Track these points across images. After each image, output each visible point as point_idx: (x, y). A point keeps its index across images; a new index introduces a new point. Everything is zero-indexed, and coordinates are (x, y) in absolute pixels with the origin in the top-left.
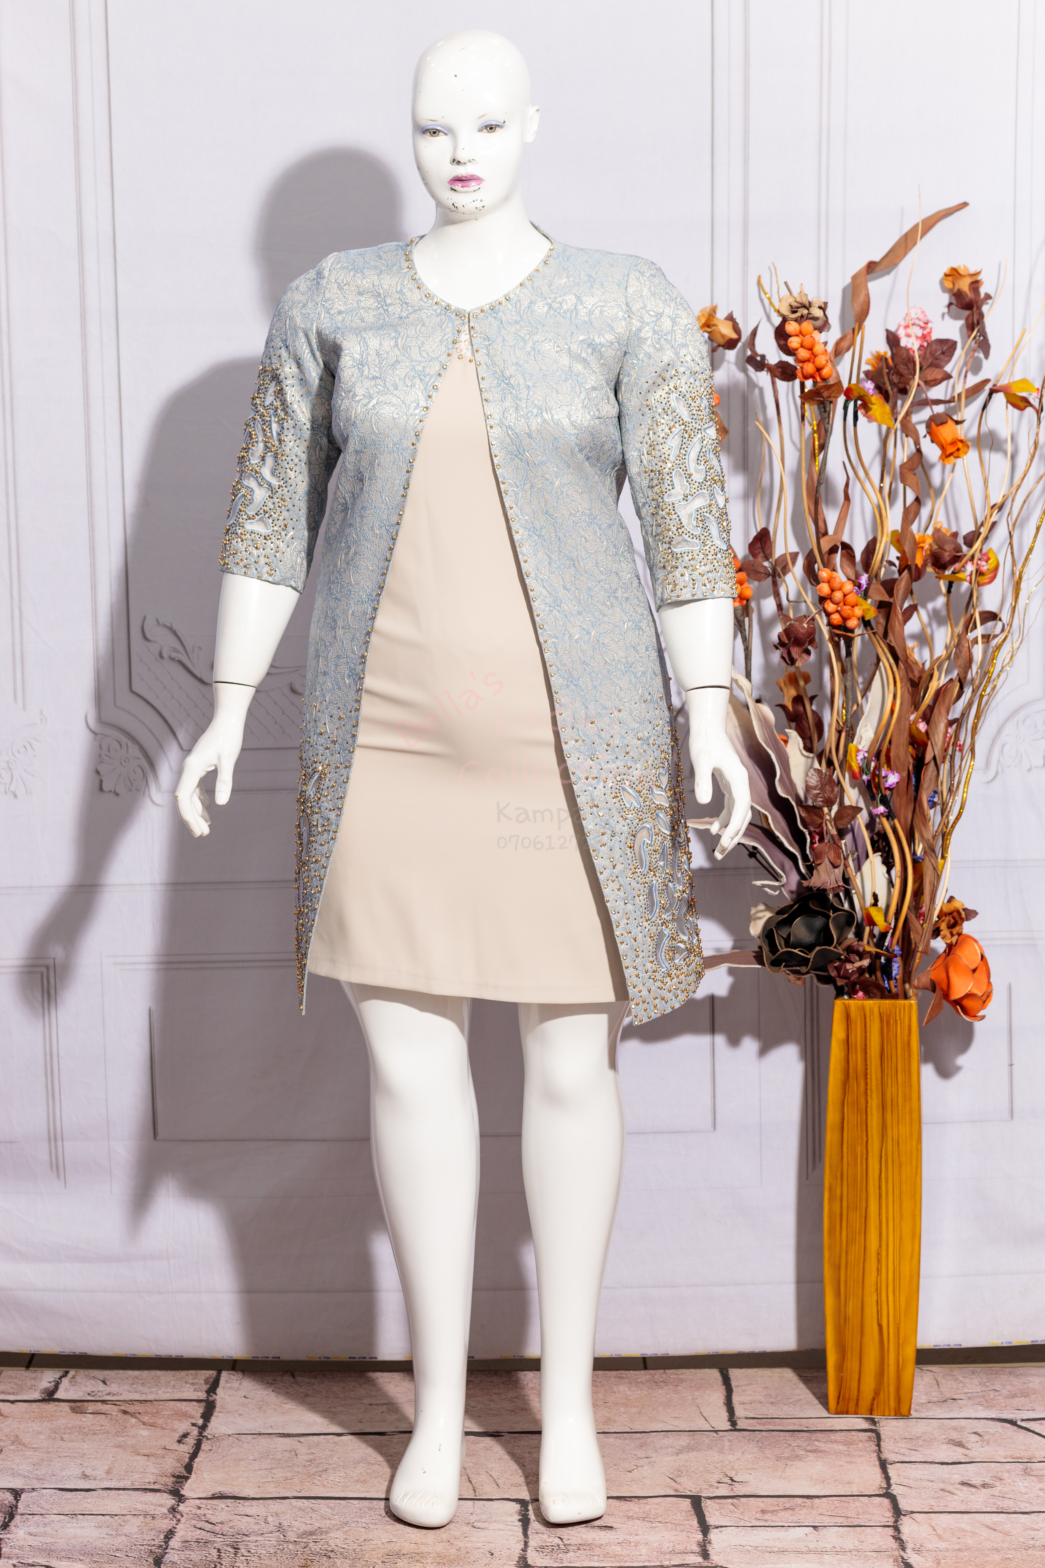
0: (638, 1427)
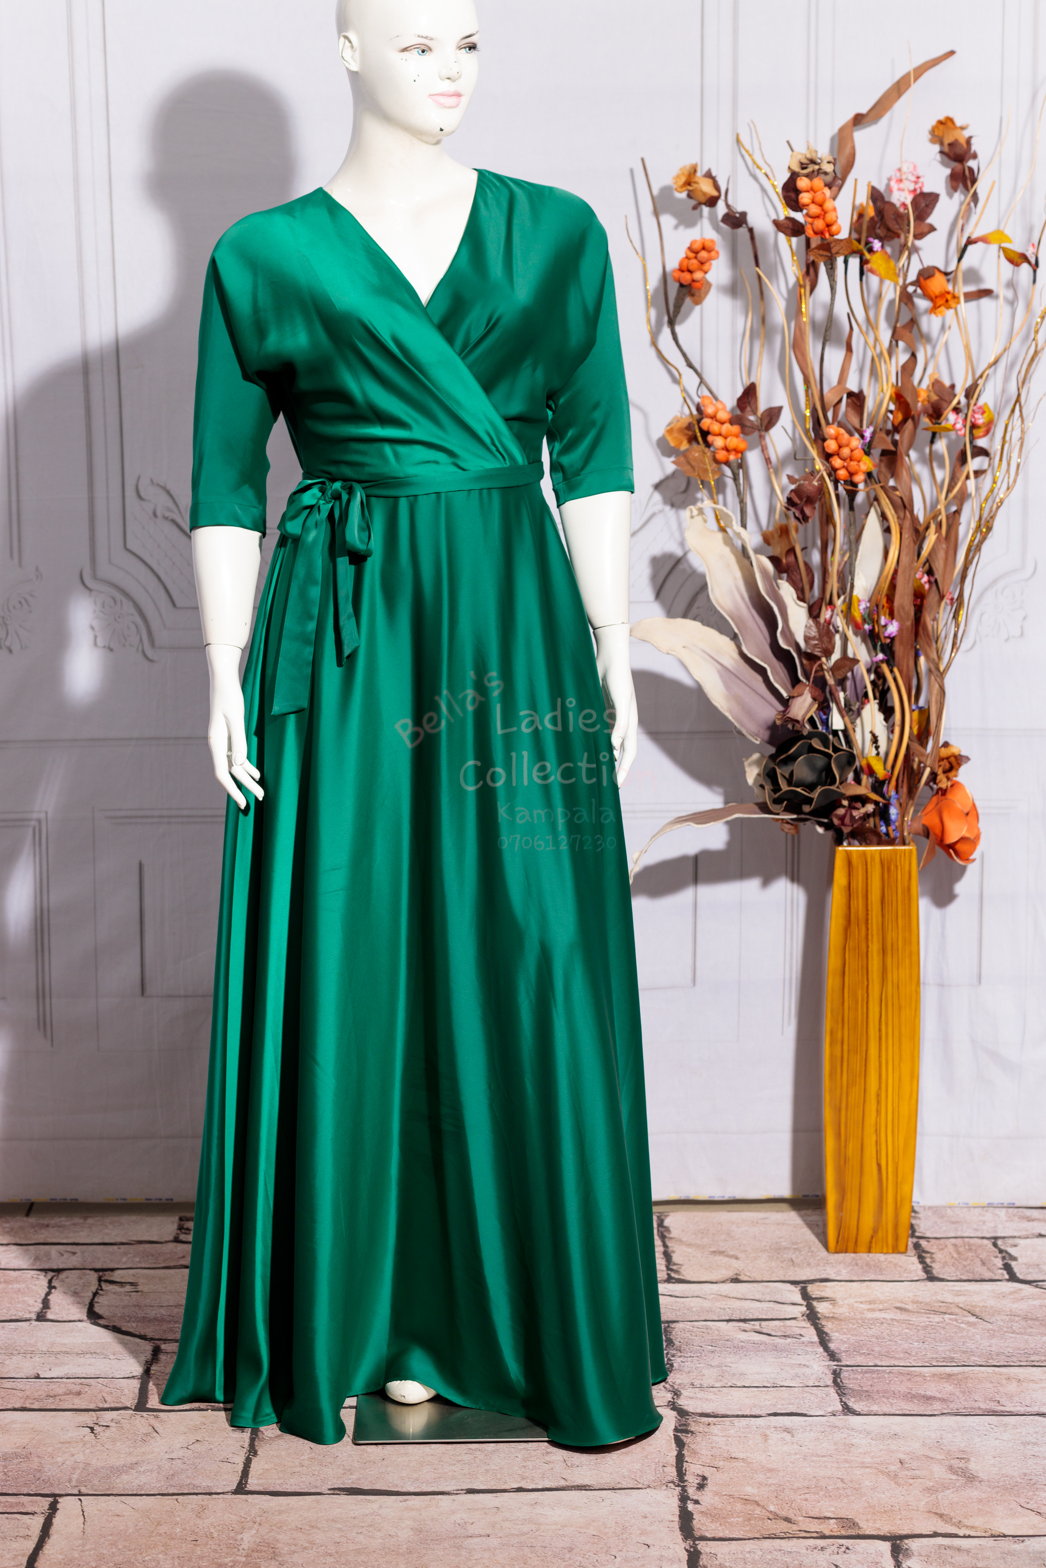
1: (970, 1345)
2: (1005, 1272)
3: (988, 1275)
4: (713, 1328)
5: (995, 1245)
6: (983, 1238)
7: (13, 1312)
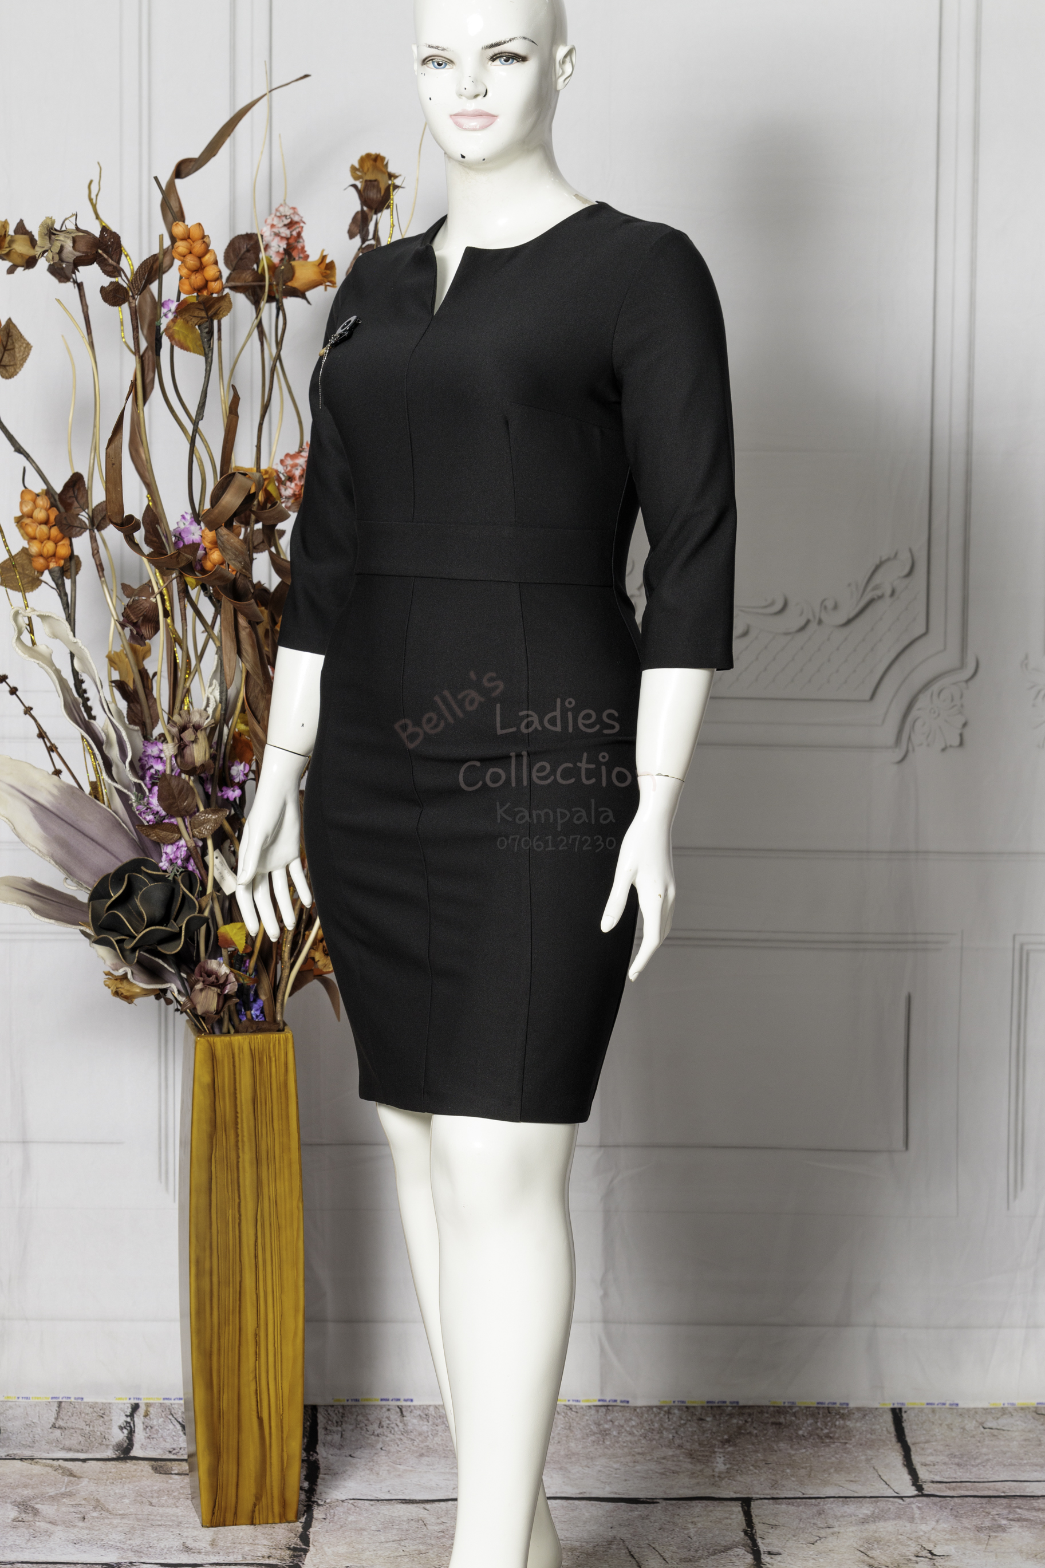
0: (811, 1492)
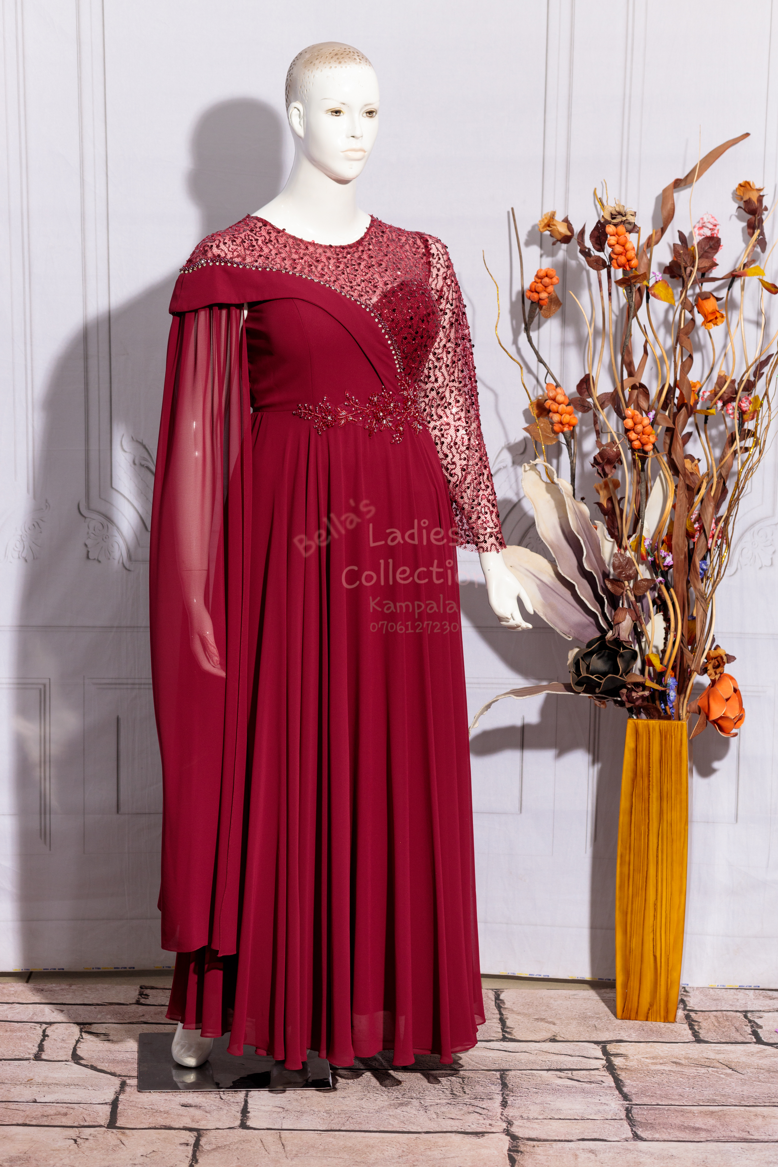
1: (728, 1090)
2: (753, 1037)
3: (740, 1039)
4: (537, 1075)
5: (746, 1017)
6: (737, 1011)
7: (16, 1053)
